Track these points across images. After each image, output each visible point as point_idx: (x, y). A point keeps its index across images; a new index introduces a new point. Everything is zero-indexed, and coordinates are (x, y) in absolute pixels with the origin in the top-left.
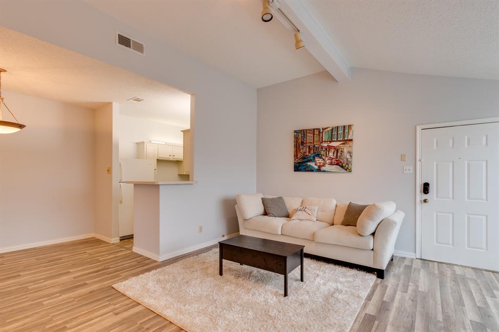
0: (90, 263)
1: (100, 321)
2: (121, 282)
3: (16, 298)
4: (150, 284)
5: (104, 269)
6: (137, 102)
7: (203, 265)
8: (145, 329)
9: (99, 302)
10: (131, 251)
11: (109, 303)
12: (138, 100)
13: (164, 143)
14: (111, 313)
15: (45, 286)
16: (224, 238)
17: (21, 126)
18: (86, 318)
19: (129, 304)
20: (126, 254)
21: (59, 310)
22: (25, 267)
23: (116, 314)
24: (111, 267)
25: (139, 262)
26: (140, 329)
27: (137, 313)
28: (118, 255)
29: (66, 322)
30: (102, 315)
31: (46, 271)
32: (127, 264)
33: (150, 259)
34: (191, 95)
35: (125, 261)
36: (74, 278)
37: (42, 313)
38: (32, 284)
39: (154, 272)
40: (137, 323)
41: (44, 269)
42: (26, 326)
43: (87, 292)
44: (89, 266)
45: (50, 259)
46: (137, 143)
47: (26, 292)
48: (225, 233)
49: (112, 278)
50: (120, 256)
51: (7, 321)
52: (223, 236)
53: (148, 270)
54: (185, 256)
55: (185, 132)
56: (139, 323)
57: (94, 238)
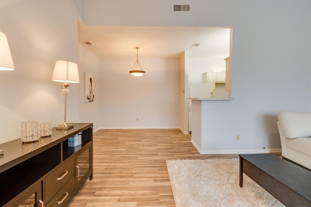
0: (167, 143)
1: (146, 181)
2: (171, 160)
3: (133, 151)
4: (184, 169)
5: (171, 149)
6: (196, 47)
7: (230, 169)
8: (159, 202)
9: (154, 168)
10: (190, 142)
11: (157, 171)
12: (196, 45)
13: (221, 71)
14: (153, 179)
15: (145, 149)
16: (264, 150)
17: (144, 72)
18: (143, 175)
19: (165, 178)
20: (187, 143)
21: (139, 164)
22: (146, 137)
23: (155, 181)
24: (174, 148)
25: (189, 151)
26: (157, 200)
27: (164, 187)
28: (182, 142)
29: (135, 173)
30: (149, 178)
31: (150, 141)
32: (183, 149)
33: (197, 150)
34: (230, 28)
35: (183, 147)
36: (156, 149)
37: (133, 163)
38: (141, 146)
39: (192, 161)
40: (158, 194)
41: (150, 140)
42: (125, 167)
43: (155, 160)
44: (166, 144)
45: (156, 136)
46: (203, 74)
47: (137, 149)
48: (266, 146)
49: (170, 155)
50: (183, 143)
51: (123, 161)
52: (264, 148)
53: (190, 158)
54: (221, 156)
55: (226, 59)
56: (160, 194)
57: (179, 129)
